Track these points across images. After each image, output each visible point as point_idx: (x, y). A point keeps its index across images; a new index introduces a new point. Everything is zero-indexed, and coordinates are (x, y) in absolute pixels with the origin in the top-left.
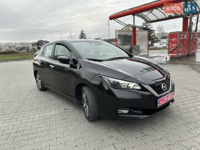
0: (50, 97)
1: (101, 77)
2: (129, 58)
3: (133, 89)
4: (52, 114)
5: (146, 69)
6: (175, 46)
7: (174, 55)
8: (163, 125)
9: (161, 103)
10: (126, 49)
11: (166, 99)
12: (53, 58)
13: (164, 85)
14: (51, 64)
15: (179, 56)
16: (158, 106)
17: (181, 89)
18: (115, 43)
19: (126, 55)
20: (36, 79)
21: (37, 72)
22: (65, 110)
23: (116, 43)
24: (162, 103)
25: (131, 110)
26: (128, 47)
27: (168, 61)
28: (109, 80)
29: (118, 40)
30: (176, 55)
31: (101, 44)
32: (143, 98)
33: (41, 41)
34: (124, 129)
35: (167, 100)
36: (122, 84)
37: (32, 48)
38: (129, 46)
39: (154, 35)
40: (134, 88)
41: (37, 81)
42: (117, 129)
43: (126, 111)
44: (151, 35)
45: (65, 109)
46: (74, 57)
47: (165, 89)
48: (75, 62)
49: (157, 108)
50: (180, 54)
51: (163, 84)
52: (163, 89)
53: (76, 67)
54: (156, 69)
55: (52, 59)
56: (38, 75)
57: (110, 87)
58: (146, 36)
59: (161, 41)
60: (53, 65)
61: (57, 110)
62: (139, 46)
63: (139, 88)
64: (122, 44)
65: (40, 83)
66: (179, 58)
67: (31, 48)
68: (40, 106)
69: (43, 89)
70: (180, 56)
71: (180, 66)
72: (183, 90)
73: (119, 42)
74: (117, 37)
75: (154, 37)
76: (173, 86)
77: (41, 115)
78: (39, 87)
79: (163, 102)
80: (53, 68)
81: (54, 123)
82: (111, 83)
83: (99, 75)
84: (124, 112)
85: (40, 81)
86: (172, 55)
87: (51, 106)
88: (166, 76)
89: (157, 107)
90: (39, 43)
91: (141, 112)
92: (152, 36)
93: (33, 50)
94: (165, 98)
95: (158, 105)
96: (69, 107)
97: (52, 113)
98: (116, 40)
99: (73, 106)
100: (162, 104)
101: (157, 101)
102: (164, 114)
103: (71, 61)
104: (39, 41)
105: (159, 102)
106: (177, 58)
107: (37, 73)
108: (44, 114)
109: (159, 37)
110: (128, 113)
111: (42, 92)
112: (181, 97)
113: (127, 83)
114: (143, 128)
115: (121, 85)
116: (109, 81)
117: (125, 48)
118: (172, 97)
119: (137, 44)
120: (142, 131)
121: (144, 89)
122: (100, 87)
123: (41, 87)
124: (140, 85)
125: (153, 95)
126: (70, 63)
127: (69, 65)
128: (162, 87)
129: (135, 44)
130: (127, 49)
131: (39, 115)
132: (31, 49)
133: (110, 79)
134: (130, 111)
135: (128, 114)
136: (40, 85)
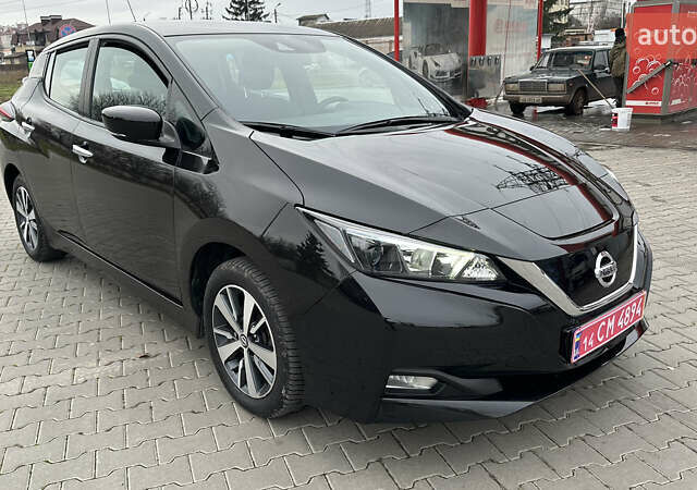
0: (77, 293)
1: (312, 218)
2: (450, 123)
3: (460, 279)
4: (81, 380)
5: (522, 176)
6: (654, 66)
7: (651, 104)
8: (589, 439)
9: (585, 344)
10: (441, 69)
11: (611, 324)
12: (86, 111)
13: (605, 261)
14: (79, 141)
15: (673, 111)
16: (573, 361)
17: (673, 264)
18: (393, 38)
19: (437, 107)
20: (15, 209)
21: (18, 172)
22: (144, 361)
23: (397, 42)
24: (591, 343)
25: (450, 377)
26: (447, 62)
27: (621, 131)
28: (350, 236)
29: (407, 26)
30: (660, 104)
31: (322, 48)
32: (501, 320)
33: (56, 20)
34: (409, 457)
35: (617, 328)
36: (409, 254)
37: (13, 50)
38: (454, 56)
39: (567, 12)
40: (466, 272)
41: (19, 218)
42: (380, 460)
43: (424, 383)
44: (555, 8)
45: (145, 356)
46: (183, 112)
47: (607, 280)
48: (190, 134)
49: (570, 367)
50: (677, 102)
51: (600, 257)
52: (601, 281)
53: (191, 164)
54: (574, 181)
55: (84, 115)
56: (22, 189)
57: (351, 270)
58: (529, 12)
59: (597, 39)
60: (86, 148)
61: (104, 360)
62: (497, 60)
63: (489, 274)
64: (421, 49)
65: (34, 225)
66: (670, 120)
67: (8, 53)
68: (30, 335)
69: (49, 252)
70: (678, 110)
71: (673, 158)
72: (683, 270)
73: (408, 38)
74: (401, 15)
75: (564, 20)
76: (647, 259)
77: (29, 383)
78: (29, 244)
79: (595, 338)
80: (85, 158)
81: (86, 424)
82: (356, 250)
83: (303, 206)
84: (416, 386)
85: (32, 215)
86: (642, 103)
87: (80, 338)
88: (616, 217)
89: (570, 362)
90: (48, 28)
91: (493, 386)
92: (559, 14)
93: (17, 62)
94: (606, 320)
95: (574, 355)
96: (162, 348)
97: (80, 376)
98: (394, 27)
99: (183, 342)
100: (589, 348)
101: (572, 335)
102: (595, 387)
103: (170, 132)
104: (45, 22)
105: (576, 339)
106: (663, 118)
107: (18, 177)
108: (45, 381)
109: (588, 22)
110: (434, 389)
111: (42, 267)
112: (673, 305)
113: (432, 253)
114: (497, 457)
115: (408, 259)
116: (348, 238)
117: (437, 68)
118: (637, 316)
119: (491, 50)
120: (492, 468)
121: (511, 281)
122: (308, 259)
123: (36, 245)
124: (494, 260)
125: (554, 309)
126: (165, 138)
127: (163, 151)
128: (598, 270)
129: (480, 47)
130: (444, 73)
131: (18, 382)
132: (7, 58)
133: (352, 229)
134: (441, 380)
135: (432, 393)
136: (32, 233)
